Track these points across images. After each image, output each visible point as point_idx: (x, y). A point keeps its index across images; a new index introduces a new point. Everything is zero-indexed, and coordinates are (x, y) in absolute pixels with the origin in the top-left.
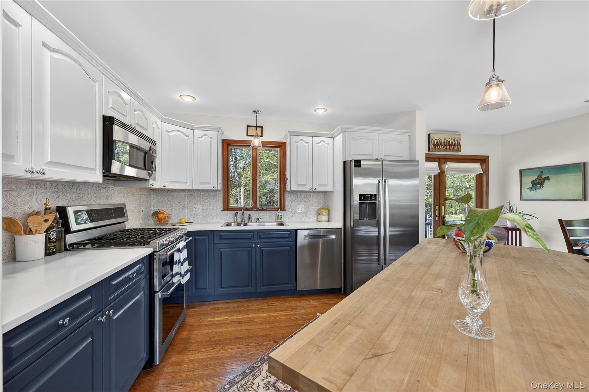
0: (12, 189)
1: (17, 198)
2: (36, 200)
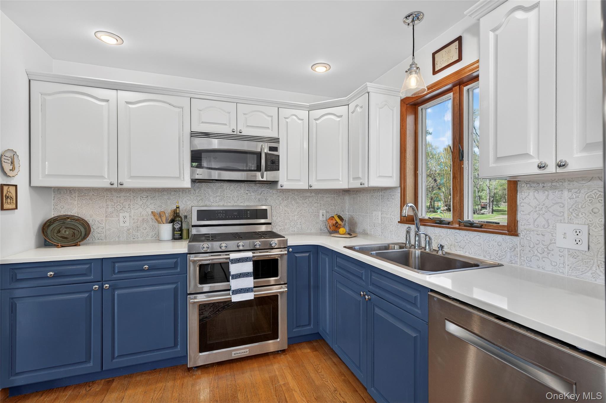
0: (164, 194)
1: (168, 200)
2: (182, 201)
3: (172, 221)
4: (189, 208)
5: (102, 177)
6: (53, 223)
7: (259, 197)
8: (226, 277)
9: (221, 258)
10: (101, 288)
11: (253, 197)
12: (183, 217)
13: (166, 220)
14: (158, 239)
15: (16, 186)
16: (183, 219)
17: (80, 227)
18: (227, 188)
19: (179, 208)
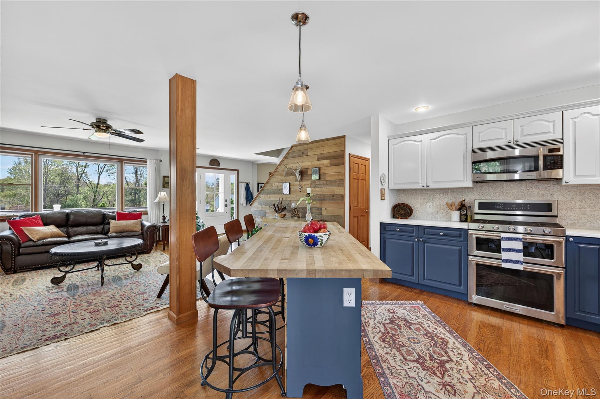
1: (457, 195)
2: (467, 196)
3: (460, 209)
4: (472, 201)
5: (419, 183)
6: (397, 206)
7: (543, 192)
8: (498, 249)
9: (494, 236)
10: (418, 240)
11: (536, 193)
12: (468, 207)
13: (456, 207)
14: (450, 220)
15: (385, 189)
16: (468, 208)
17: (408, 210)
18: (507, 186)
19: (464, 200)
